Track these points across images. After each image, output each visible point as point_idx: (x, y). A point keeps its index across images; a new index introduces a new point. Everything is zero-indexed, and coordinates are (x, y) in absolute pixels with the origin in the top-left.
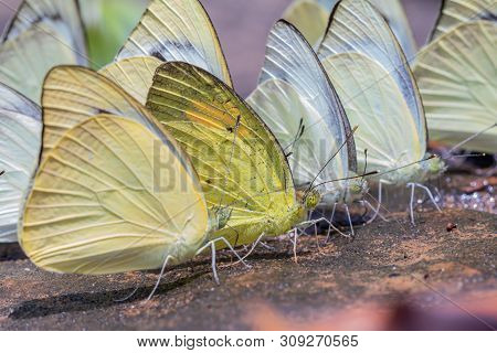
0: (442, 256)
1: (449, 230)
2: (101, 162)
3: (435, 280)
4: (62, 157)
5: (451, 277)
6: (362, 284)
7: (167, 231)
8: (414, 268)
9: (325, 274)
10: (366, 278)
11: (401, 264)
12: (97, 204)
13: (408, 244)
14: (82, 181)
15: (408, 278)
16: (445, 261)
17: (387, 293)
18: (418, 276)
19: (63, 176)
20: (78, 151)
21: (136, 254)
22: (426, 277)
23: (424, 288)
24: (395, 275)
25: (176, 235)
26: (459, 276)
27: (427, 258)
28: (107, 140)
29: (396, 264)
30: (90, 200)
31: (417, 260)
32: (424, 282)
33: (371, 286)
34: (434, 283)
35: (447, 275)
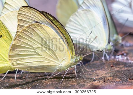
0: (109, 75)
1: (112, 67)
2: (36, 38)
3: (107, 82)
4: (23, 35)
5: (112, 81)
6: (84, 84)
7: (56, 62)
8: (101, 79)
9: (73, 80)
10: (85, 82)
11: (96, 77)
12: (34, 51)
13: (99, 71)
14: (29, 43)
15: (98, 82)
16: (110, 77)
17: (92, 86)
18: (102, 81)
19: (23, 41)
20: (28, 34)
21: (46, 68)
22: (104, 82)
23: (103, 85)
24: (94, 81)
25: (59, 63)
26: (114, 81)
27: (105, 76)
28: (38, 31)
29: (95, 77)
30: (32, 49)
31: (102, 76)
32: (104, 83)
33: (87, 84)
34: (107, 83)
35: (111, 81)
